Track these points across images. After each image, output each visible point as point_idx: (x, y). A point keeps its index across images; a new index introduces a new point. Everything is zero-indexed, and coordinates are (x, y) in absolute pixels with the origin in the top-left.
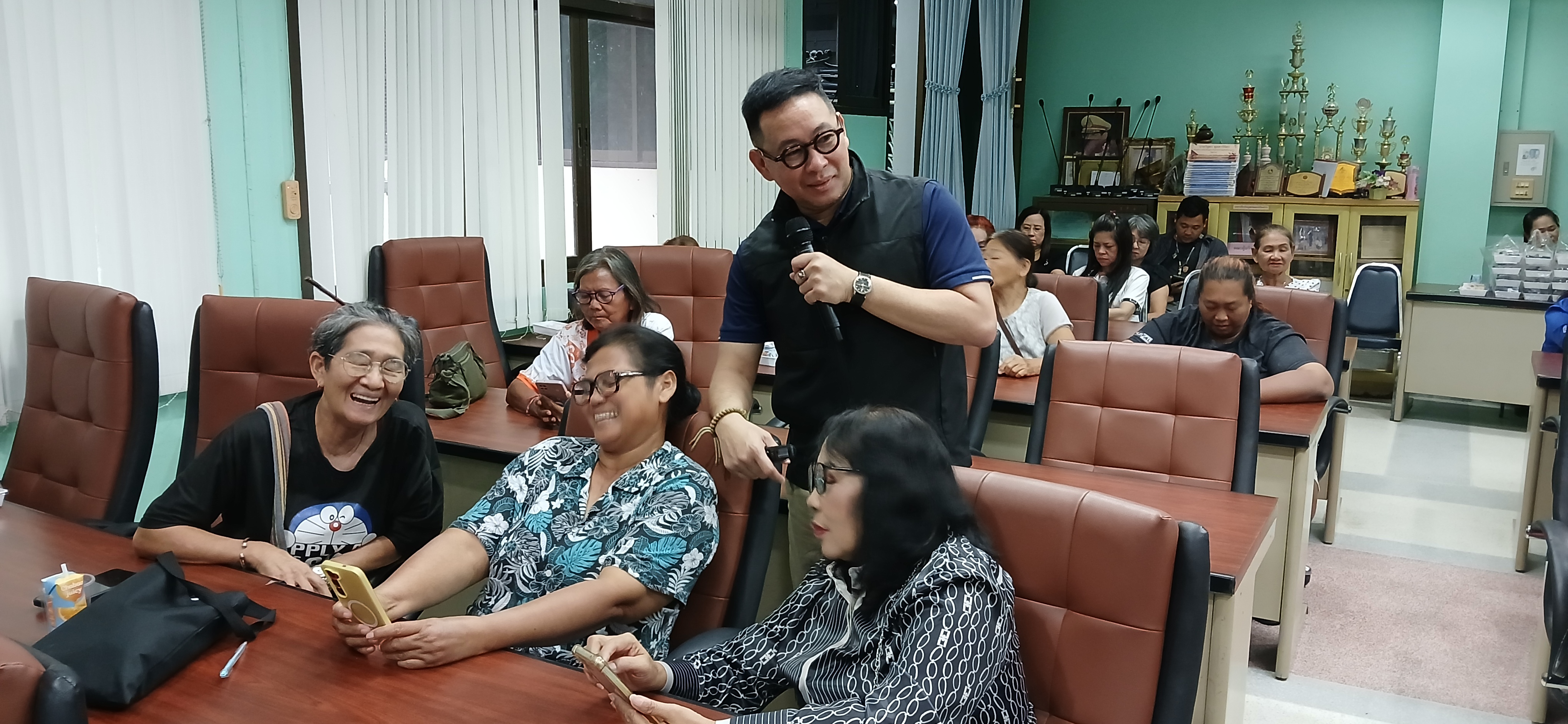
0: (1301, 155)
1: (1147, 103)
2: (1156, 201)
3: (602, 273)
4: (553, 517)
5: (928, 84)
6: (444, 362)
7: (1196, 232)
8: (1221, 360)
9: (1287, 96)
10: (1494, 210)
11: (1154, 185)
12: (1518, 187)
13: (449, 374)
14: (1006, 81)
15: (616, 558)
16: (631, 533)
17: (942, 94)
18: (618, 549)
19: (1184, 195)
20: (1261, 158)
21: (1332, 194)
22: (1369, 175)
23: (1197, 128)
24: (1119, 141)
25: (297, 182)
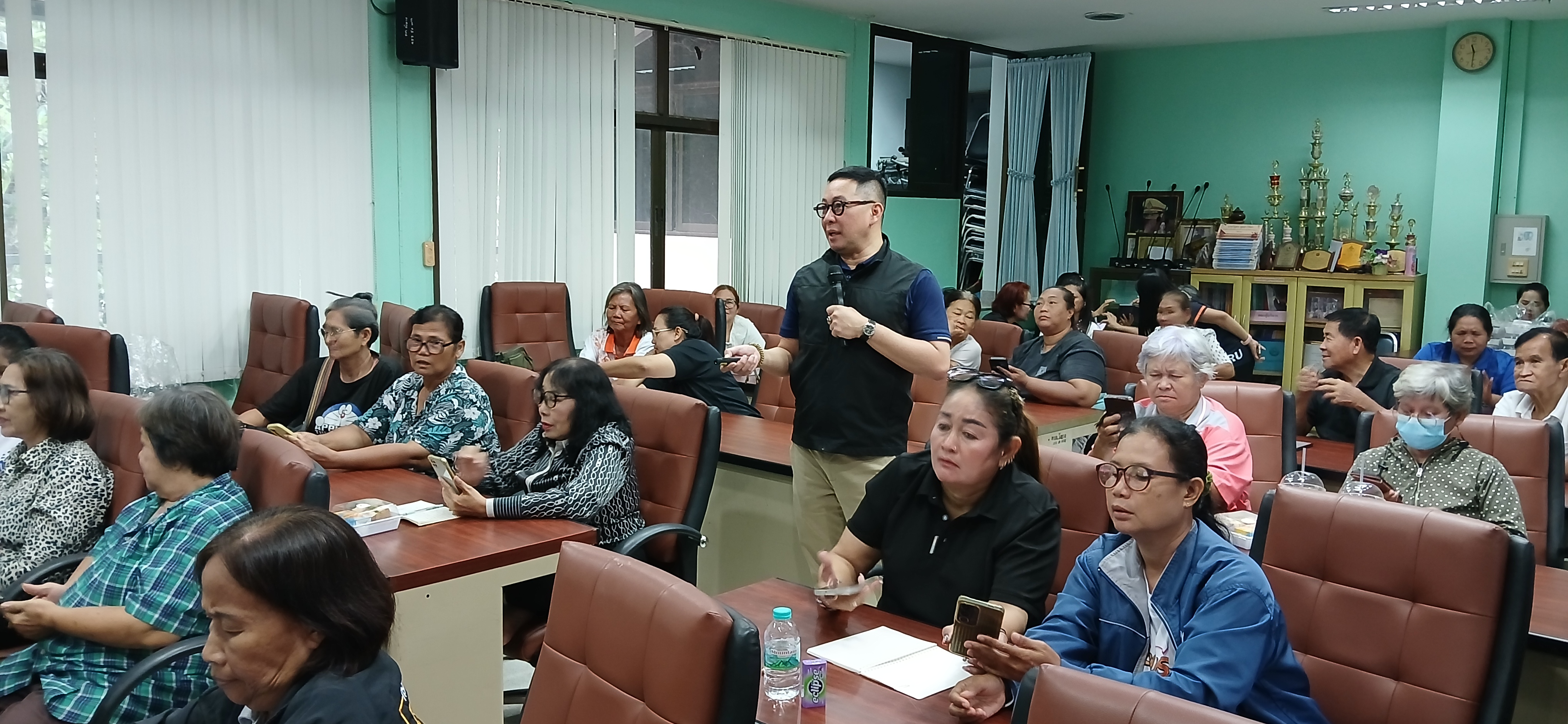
1: (1198, 189)
2: (1190, 273)
5: (1010, 172)
9: (1307, 183)
10: (1489, 286)
12: (1514, 265)
17: (1020, 180)
19: (1213, 268)
20: (1284, 237)
21: (1339, 269)
22: (1370, 254)
23: (1231, 210)
24: (1174, 221)
25: (434, 242)
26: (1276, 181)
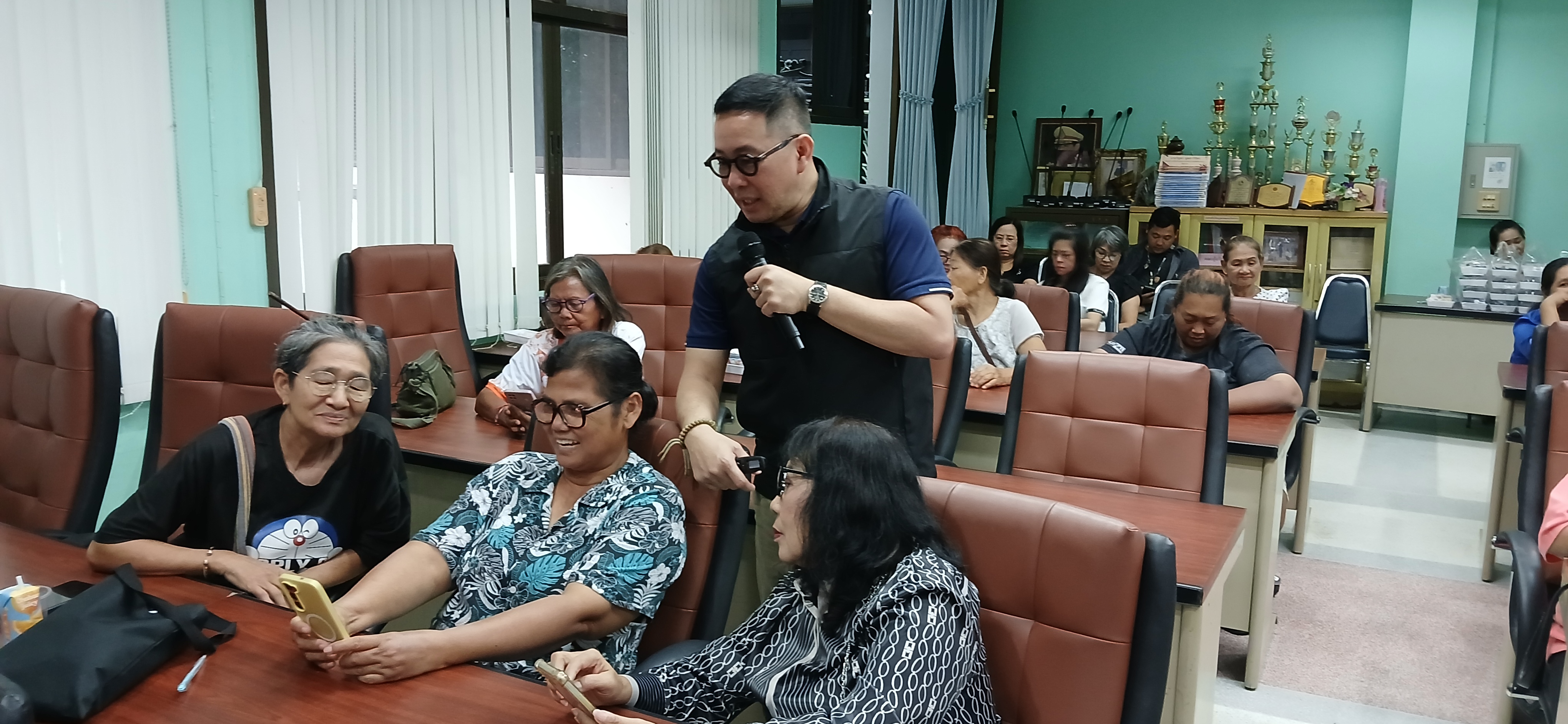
0: (1270, 167)
1: (1119, 115)
2: (1128, 212)
3: (573, 281)
4: (516, 531)
5: (902, 94)
6: (412, 370)
7: (1167, 243)
8: (1190, 371)
9: (1257, 108)
10: (1461, 222)
11: (1126, 197)
12: (1485, 199)
13: (417, 383)
14: (980, 91)
15: (580, 574)
16: (597, 549)
17: (916, 104)
18: (583, 564)
19: (1155, 206)
20: (1233, 169)
21: (1302, 206)
22: (1338, 187)
23: (1168, 139)
24: (1091, 153)
25: (265, 188)
26: (1221, 106)
